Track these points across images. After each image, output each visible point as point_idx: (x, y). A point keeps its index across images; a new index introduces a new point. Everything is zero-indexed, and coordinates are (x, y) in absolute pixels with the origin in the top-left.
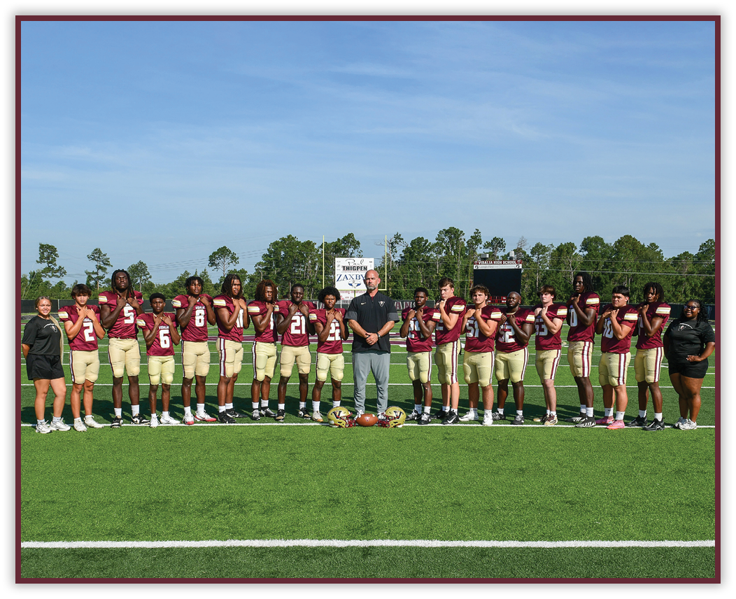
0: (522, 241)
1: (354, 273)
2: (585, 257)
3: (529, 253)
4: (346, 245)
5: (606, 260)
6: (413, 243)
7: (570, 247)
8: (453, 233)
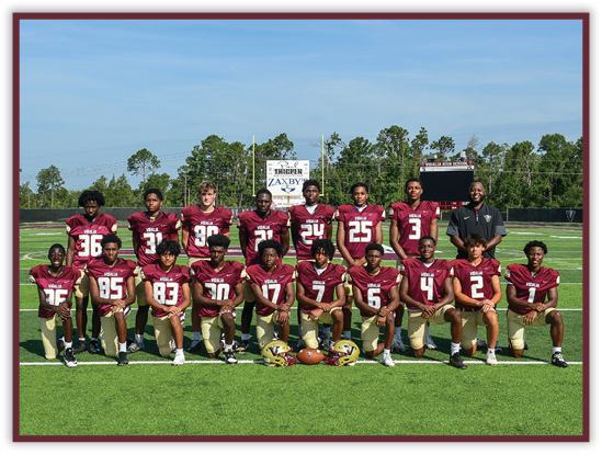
0: (473, 141)
1: (287, 177)
2: (543, 157)
3: (480, 153)
4: (278, 147)
5: (567, 159)
6: (351, 144)
7: (527, 146)
8: (396, 133)
